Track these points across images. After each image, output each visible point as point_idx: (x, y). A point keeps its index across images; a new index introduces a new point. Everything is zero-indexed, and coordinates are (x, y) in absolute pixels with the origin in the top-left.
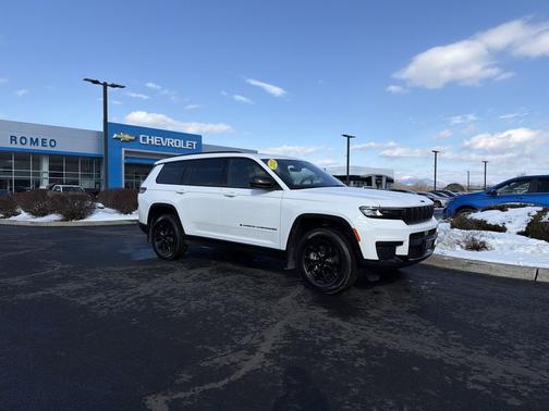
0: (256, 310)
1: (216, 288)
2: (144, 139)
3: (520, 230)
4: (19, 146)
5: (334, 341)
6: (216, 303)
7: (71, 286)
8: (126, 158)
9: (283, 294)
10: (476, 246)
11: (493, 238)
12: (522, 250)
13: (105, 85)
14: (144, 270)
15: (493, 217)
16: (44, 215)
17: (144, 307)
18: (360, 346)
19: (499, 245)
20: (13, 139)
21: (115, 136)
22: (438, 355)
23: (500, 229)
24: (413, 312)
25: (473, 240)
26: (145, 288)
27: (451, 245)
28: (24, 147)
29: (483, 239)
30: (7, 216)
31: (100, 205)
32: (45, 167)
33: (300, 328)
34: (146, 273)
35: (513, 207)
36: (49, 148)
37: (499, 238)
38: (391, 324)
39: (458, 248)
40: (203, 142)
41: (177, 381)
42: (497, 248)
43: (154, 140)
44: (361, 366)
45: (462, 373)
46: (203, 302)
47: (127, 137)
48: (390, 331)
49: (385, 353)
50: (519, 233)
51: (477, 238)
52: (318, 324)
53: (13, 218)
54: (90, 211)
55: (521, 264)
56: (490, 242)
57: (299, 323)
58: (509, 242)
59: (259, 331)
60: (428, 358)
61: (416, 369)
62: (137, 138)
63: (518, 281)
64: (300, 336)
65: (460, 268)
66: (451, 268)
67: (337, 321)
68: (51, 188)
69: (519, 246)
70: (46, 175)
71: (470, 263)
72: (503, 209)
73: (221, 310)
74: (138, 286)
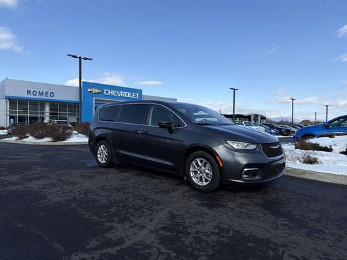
0: (153, 200)
1: (132, 185)
2: (107, 92)
3: (342, 151)
4: (32, 96)
5: (198, 223)
6: (129, 195)
7: (42, 182)
8: (96, 104)
9: (174, 190)
10: (311, 161)
11: (322, 156)
12: (342, 164)
13: (80, 58)
14: (90, 173)
15: (324, 141)
16: (42, 138)
17: (82, 196)
18: (215, 227)
19: (326, 160)
20: (29, 92)
21: (89, 90)
22: (268, 235)
23: (328, 150)
24: (259, 205)
25: (309, 156)
26: (87, 184)
27: (293, 160)
28: (35, 97)
29: (315, 156)
30: (21, 138)
31: (76, 132)
32: (47, 109)
33: (179, 213)
34: (91, 174)
35: (338, 135)
36: (50, 98)
37: (327, 155)
38: (241, 212)
39: (298, 162)
40: (143, 94)
41: (87, 247)
42: (325, 163)
43: (113, 93)
44: (213, 241)
45: (282, 249)
46: (120, 194)
47: (97, 91)
48: (239, 217)
49: (231, 232)
50: (341, 153)
51: (311, 155)
52: (191, 211)
53: (24, 140)
54: (69, 135)
55: (340, 174)
56: (320, 158)
57: (178, 210)
58: (333, 158)
59: (151, 215)
60: (260, 237)
61: (251, 245)
62: (103, 91)
63: (336, 186)
64: (176, 218)
65: (298, 176)
66: (292, 175)
67: (205, 209)
68: (50, 122)
69: (340, 161)
70: (48, 114)
71: (305, 172)
72: (331, 136)
73: (130, 200)
74: (83, 182)
